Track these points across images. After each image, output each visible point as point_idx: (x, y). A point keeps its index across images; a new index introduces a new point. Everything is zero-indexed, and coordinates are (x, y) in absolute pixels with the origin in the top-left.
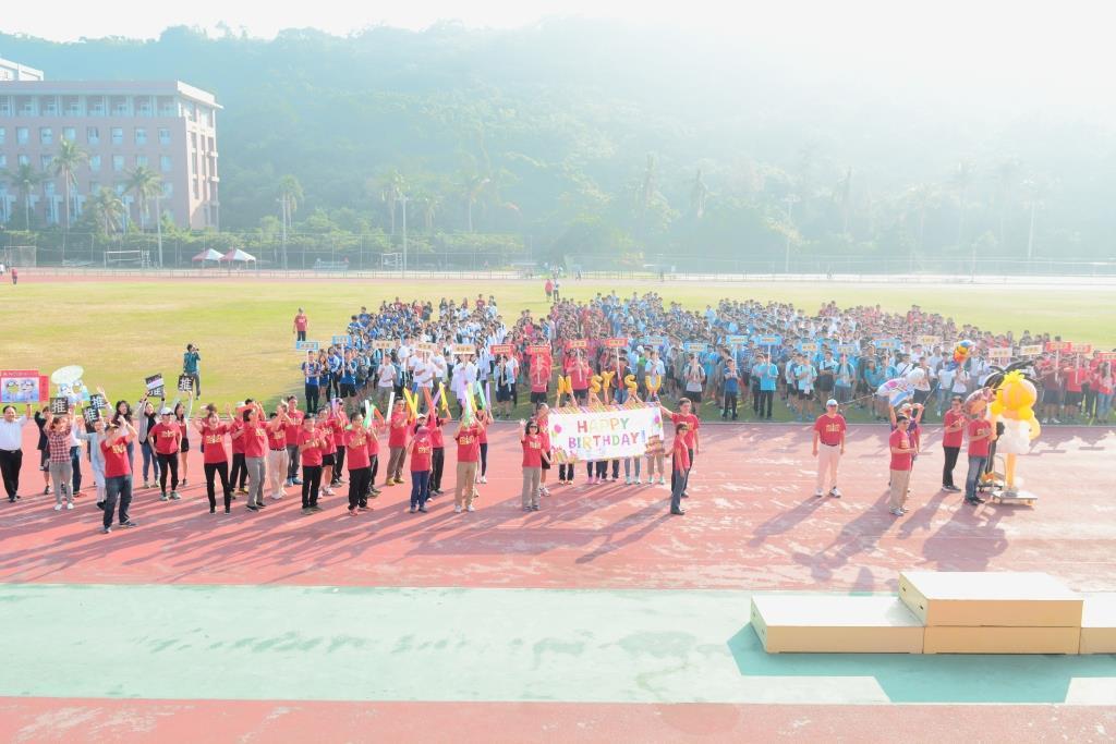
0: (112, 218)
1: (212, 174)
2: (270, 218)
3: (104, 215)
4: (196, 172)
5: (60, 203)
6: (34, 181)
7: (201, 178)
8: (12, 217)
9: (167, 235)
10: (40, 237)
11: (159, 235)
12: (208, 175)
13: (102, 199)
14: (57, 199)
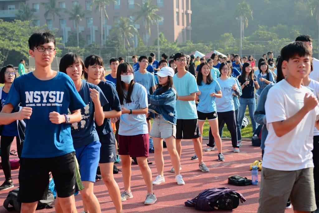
0: (128, 37)
1: (187, 8)
2: (227, 34)
3: (123, 36)
4: (178, 7)
5: (96, 31)
6: (82, 16)
7: (181, 11)
8: (69, 39)
9: (162, 47)
10: (85, 51)
11: (159, 47)
12: (185, 9)
13: (122, 25)
14: (95, 28)
